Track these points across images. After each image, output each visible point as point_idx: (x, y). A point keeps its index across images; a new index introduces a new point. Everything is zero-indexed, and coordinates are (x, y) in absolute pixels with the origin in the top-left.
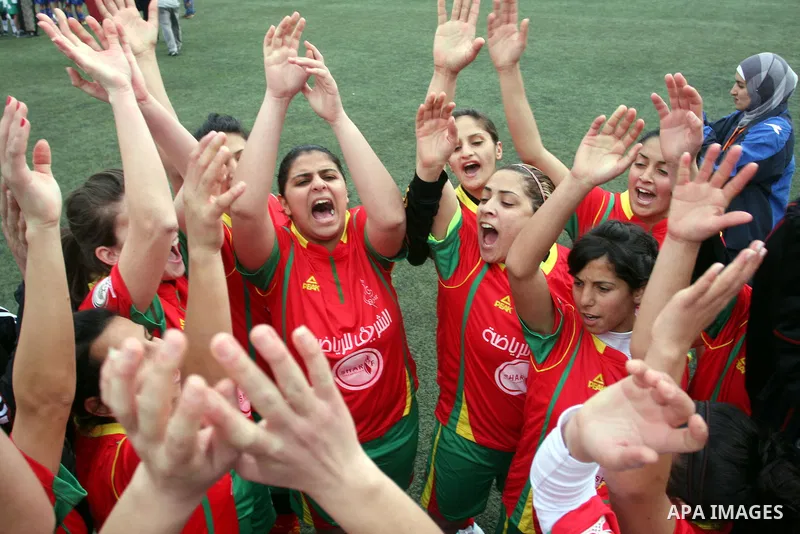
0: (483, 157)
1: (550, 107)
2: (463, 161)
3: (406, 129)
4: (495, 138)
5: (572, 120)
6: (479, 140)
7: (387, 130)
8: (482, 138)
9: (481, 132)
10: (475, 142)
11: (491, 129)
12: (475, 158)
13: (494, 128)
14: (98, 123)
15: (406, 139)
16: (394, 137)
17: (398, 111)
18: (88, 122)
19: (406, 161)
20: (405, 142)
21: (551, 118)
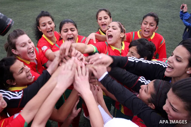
0: (107, 22)
1: (127, 12)
2: (102, 23)
3: (91, 17)
4: (110, 17)
5: (132, 15)
6: (106, 18)
7: (86, 18)
8: (107, 17)
9: (107, 15)
10: (105, 18)
11: (110, 15)
12: (105, 23)
13: (110, 14)
14: (15, 17)
15: (91, 20)
16: (88, 19)
17: (89, 13)
18: (12, 17)
19: (91, 25)
20: (91, 21)
21: (127, 14)
